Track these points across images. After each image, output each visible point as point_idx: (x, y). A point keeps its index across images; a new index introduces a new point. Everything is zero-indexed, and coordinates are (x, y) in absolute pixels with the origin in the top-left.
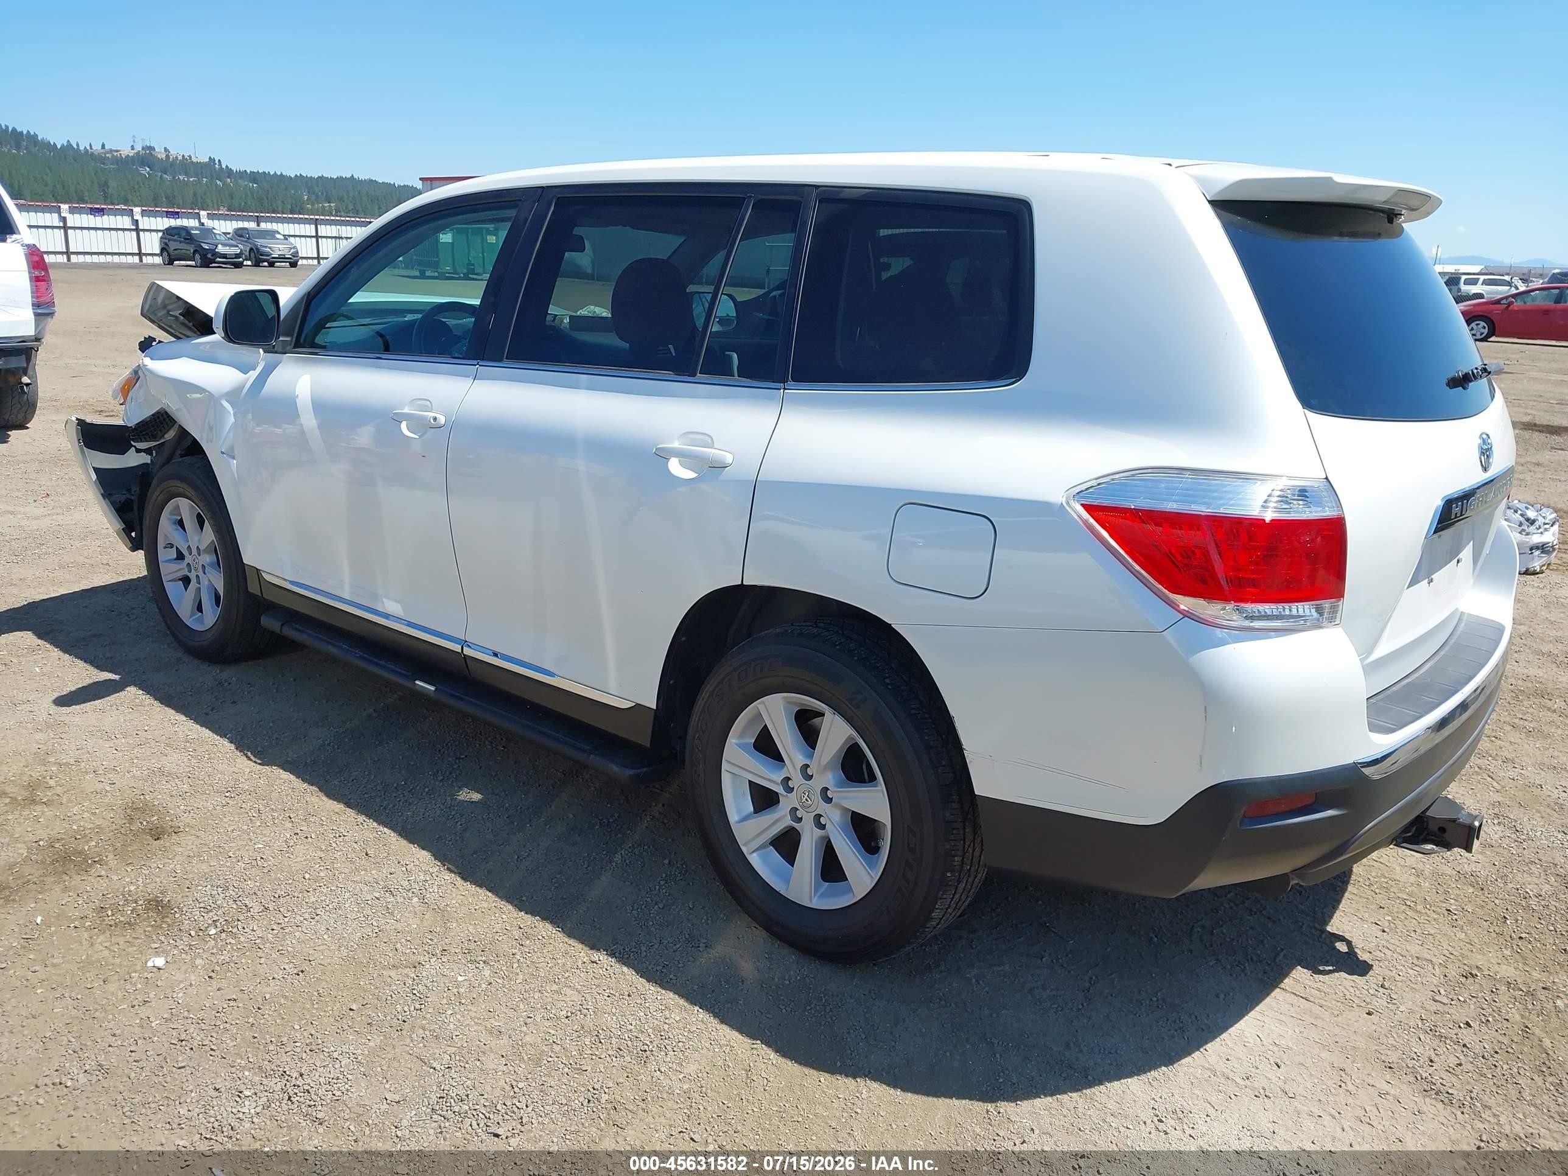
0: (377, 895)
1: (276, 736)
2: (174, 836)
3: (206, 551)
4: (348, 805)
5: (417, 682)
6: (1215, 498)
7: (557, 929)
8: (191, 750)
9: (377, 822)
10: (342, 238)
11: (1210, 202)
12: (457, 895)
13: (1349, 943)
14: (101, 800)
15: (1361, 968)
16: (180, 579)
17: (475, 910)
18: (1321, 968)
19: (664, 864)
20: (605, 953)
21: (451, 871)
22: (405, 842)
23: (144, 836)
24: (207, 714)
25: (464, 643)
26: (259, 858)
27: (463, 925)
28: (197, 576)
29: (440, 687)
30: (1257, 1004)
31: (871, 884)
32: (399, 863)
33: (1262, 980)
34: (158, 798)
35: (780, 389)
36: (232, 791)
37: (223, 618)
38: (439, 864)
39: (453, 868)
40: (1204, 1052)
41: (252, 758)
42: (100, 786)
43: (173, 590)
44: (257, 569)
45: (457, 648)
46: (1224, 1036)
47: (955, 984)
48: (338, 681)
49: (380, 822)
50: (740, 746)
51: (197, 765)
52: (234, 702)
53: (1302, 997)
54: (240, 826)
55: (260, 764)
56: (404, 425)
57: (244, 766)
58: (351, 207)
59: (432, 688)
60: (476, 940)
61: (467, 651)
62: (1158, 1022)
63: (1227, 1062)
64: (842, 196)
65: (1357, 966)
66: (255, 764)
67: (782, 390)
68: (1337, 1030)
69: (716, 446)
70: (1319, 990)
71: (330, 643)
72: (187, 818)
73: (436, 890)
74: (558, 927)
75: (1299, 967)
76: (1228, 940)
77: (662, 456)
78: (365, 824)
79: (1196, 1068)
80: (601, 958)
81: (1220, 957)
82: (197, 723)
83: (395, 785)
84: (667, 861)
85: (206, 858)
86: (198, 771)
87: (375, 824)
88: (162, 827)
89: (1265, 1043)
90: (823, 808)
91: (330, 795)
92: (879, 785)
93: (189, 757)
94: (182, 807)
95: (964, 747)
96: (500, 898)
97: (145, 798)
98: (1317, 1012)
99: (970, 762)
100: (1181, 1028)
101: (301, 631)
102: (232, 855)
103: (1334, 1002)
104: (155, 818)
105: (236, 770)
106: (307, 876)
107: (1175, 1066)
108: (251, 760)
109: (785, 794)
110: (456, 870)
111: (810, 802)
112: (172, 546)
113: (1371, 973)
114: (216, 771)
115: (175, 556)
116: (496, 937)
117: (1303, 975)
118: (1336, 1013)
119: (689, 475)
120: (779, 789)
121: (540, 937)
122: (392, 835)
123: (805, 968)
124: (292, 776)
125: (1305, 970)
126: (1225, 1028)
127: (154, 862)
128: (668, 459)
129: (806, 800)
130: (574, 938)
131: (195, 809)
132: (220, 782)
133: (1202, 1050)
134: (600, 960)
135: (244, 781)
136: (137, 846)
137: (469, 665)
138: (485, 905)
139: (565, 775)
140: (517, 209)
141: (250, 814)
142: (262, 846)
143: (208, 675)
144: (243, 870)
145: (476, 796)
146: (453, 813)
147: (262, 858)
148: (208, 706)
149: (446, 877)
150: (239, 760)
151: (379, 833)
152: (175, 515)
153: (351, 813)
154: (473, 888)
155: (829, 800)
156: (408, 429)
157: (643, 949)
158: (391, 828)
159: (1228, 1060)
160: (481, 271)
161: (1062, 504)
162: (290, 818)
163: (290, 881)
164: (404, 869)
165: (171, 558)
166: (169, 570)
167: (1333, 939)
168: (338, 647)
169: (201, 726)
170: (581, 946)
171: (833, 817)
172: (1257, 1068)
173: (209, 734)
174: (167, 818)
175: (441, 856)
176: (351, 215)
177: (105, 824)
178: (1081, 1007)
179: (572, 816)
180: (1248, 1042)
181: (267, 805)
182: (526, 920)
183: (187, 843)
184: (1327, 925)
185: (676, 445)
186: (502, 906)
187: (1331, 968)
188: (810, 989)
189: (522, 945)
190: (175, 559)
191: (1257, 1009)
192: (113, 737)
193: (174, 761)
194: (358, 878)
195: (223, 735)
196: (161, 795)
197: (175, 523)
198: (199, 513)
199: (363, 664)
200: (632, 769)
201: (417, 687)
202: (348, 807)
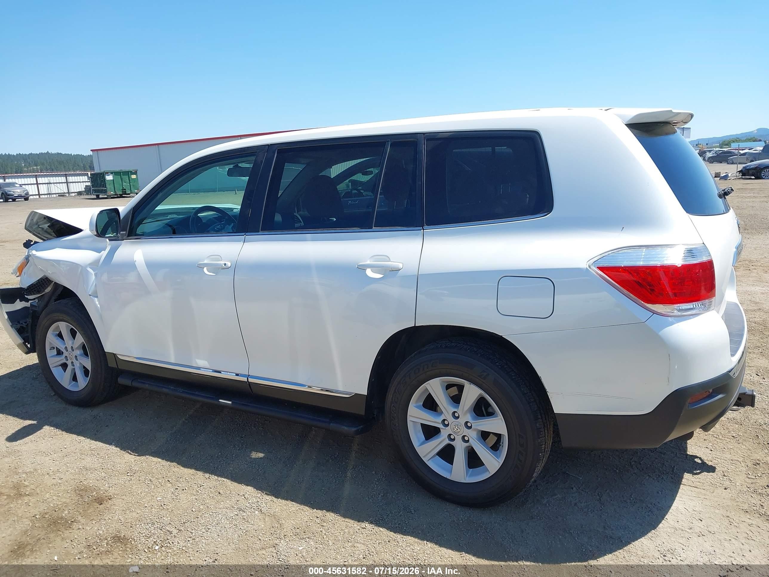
0: (236, 513)
1: (140, 440)
2: (110, 501)
3: (77, 348)
4: (197, 469)
5: (220, 401)
6: (661, 258)
7: (337, 515)
8: (96, 454)
9: (216, 476)
10: (51, 183)
11: (626, 125)
12: (277, 506)
13: (700, 458)
14: (59, 489)
15: (711, 469)
16: (60, 366)
17: (290, 512)
18: (695, 472)
19: (373, 474)
20: (367, 522)
21: (268, 495)
22: (236, 483)
23: (94, 503)
24: (95, 434)
25: (248, 376)
26: (163, 505)
27: (288, 521)
28: (72, 362)
29: (234, 401)
30: (677, 494)
31: (499, 466)
32: (238, 495)
33: (673, 482)
34: (91, 483)
35: (421, 230)
36: (130, 472)
37: (92, 382)
38: (260, 492)
39: (268, 493)
40: (666, 520)
41: (132, 453)
42: (54, 481)
43: (57, 372)
44: (114, 354)
45: (245, 379)
46: (670, 511)
47: (539, 508)
48: (158, 407)
49: (218, 476)
50: (417, 407)
51: (103, 461)
52: (107, 426)
53: (694, 487)
54: (144, 490)
55: (137, 456)
56: (205, 270)
57: (129, 458)
58: (49, 167)
59: (230, 403)
60: (298, 527)
61: (251, 380)
62: (639, 510)
63: (678, 523)
64: (438, 137)
65: (710, 468)
66: (135, 456)
67: (422, 230)
68: (716, 499)
69: (391, 261)
70: (699, 482)
71: (163, 387)
72: (112, 491)
73: (265, 506)
74: (337, 514)
75: (685, 473)
76: (649, 466)
77: (362, 268)
78: (210, 478)
79: (666, 528)
80: (366, 526)
81: (649, 474)
82: (93, 440)
83: (216, 455)
84: (374, 472)
85: (133, 509)
86: (105, 465)
87: (216, 477)
88: (102, 498)
89: (690, 511)
90: (466, 432)
91: (185, 466)
92: (498, 416)
93: (97, 458)
94: (107, 485)
95: (547, 391)
96: (299, 504)
97: (83, 484)
98: (704, 492)
99: (551, 398)
100: (650, 511)
101: (143, 383)
102: (147, 506)
103: (708, 487)
104: (95, 493)
105: (126, 461)
106: (194, 510)
107: (657, 529)
108: (132, 454)
109: (444, 428)
110: (271, 494)
111: (459, 430)
112: (54, 348)
113: (716, 470)
114: (115, 463)
115: (56, 353)
116: (308, 524)
117: (689, 476)
118: (712, 491)
119: (379, 276)
120: (441, 426)
121: (330, 520)
122: (228, 481)
123: (467, 513)
124: (159, 460)
125: (689, 474)
126: (670, 507)
127: (106, 517)
128: (365, 270)
129: (457, 429)
130: (347, 518)
131: (114, 485)
132: (121, 468)
133: (665, 519)
134: (366, 527)
135: (134, 466)
136: (92, 510)
137: (252, 389)
138: (294, 509)
139: (300, 437)
140: (255, 157)
141: (146, 483)
142: (161, 498)
143: (87, 414)
144: (157, 513)
145: (261, 455)
146: (254, 465)
147: (164, 504)
148: (94, 430)
149: (267, 498)
150: (125, 456)
151: (221, 481)
152: (55, 331)
153: (200, 473)
154: (284, 502)
155: (470, 428)
156: (208, 271)
157: (385, 517)
158: (225, 478)
159: (678, 522)
160: (129, 192)
161: (587, 268)
162: (169, 481)
163: (186, 514)
164: (243, 497)
165: (54, 354)
166: (53, 361)
167: (693, 458)
168: (168, 388)
169: (95, 441)
170: (353, 521)
171: (472, 435)
172: (693, 523)
173: (102, 444)
174: (101, 492)
175: (258, 487)
176: (55, 172)
177: (68, 501)
178: (601, 508)
179: (315, 457)
180: (682, 512)
181: (153, 477)
182: (319, 513)
183: (118, 504)
184: (687, 451)
185: (368, 262)
186: (303, 508)
187: (699, 471)
188: (474, 523)
189: (323, 526)
190: (56, 355)
191: (678, 495)
192: (49, 454)
193: (88, 461)
194: (221, 506)
195: (110, 444)
196: (91, 480)
197: (56, 336)
198: (72, 329)
199: (188, 396)
200: (355, 427)
201: (221, 403)
202: (197, 470)
